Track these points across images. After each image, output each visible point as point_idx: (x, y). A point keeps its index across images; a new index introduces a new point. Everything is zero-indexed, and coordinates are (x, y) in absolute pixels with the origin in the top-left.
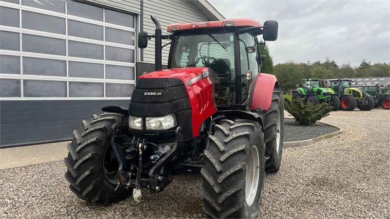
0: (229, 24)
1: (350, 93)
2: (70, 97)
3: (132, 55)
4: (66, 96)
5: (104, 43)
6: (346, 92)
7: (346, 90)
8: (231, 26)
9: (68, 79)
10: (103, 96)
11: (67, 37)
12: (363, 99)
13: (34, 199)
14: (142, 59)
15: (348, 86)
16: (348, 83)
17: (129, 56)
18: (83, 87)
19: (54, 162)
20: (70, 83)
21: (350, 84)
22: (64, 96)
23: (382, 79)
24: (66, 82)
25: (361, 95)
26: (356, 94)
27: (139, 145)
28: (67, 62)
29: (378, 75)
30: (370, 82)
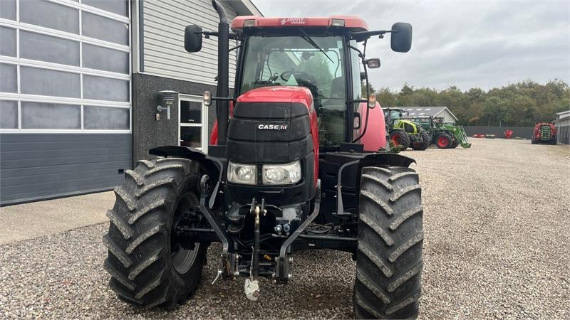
0: (337, 22)
1: (401, 127)
2: (23, 127)
3: (125, 62)
4: (16, 127)
5: (80, 38)
6: (396, 126)
7: (396, 124)
8: (340, 27)
9: (19, 97)
10: (79, 127)
11: (18, 25)
12: (417, 135)
13: (31, 309)
14: (142, 69)
15: (398, 117)
16: (399, 113)
17: (122, 64)
18: (45, 111)
20: (23, 103)
21: (401, 115)
22: (13, 126)
23: (428, 109)
24: (17, 102)
25: (415, 129)
26: (409, 128)
27: (255, 208)
28: (18, 67)
29: (422, 104)
30: (423, 113)
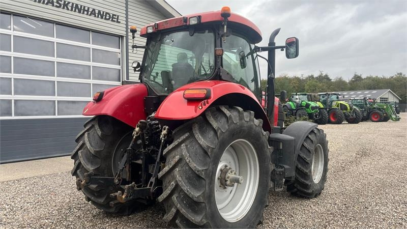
1: (338, 106)
2: (58, 115)
3: (117, 75)
4: (55, 115)
5: (91, 64)
6: (334, 105)
9: (56, 98)
11: (55, 59)
12: (350, 112)
14: (128, 78)
17: (116, 76)
18: (71, 105)
19: (44, 176)
20: (58, 101)
22: (53, 114)
23: (374, 92)
24: (55, 101)
25: (349, 108)
26: (343, 107)
28: (56, 82)
29: (370, 88)
